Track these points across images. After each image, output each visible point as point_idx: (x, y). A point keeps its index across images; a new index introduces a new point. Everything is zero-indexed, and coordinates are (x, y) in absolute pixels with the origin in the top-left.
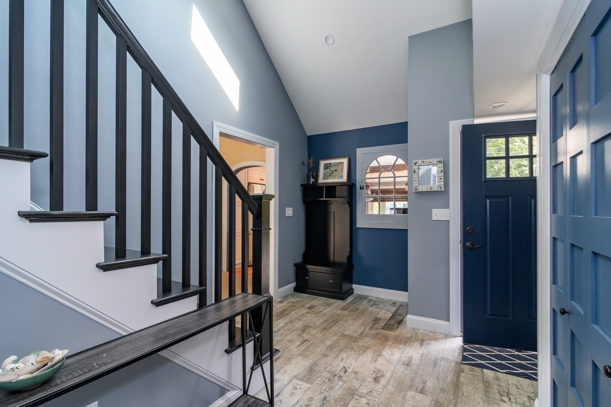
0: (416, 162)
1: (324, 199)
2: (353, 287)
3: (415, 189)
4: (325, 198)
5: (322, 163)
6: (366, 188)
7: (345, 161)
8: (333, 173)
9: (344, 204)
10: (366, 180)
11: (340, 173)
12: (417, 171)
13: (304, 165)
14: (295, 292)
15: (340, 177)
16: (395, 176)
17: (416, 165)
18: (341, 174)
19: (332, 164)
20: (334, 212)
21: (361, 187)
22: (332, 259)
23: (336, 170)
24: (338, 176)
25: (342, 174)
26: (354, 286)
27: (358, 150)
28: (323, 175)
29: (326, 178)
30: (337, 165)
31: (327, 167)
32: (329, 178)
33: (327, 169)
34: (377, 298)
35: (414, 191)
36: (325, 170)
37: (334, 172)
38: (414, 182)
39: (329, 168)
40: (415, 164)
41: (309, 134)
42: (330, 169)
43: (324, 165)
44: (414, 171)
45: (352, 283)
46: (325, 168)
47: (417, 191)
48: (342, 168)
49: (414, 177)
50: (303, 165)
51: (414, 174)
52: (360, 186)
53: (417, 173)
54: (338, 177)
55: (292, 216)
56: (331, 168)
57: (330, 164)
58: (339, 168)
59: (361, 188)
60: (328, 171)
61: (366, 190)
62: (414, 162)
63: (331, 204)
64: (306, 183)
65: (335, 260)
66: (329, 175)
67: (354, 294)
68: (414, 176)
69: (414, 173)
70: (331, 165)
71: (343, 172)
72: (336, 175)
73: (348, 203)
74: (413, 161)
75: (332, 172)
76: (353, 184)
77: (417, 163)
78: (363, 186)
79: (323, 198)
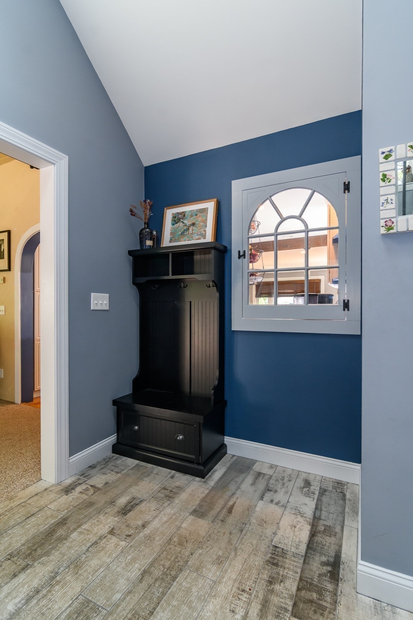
0: (390, 151)
1: (171, 277)
2: (225, 442)
3: (386, 225)
4: (172, 275)
5: (169, 213)
6: (250, 258)
7: (210, 206)
8: (188, 229)
9: (209, 287)
10: (250, 239)
11: (200, 229)
12: (394, 175)
13: (134, 215)
14: (114, 455)
15: (199, 237)
16: (308, 228)
17: (390, 159)
18: (202, 230)
19: (187, 214)
20: (190, 302)
21: (241, 254)
22: (187, 389)
23: (193, 224)
24: (198, 235)
25: (205, 231)
26: (228, 440)
27: (234, 183)
28: (169, 234)
29: (176, 239)
30: (196, 215)
31: (176, 219)
32: (182, 240)
33: (177, 223)
34: (272, 466)
35: (383, 231)
36: (174, 225)
37: (191, 229)
38: (381, 208)
39: (182, 220)
40: (386, 157)
41: (147, 162)
42: (183, 223)
43: (173, 217)
44: (385, 176)
45: (223, 434)
46: (175, 221)
47: (391, 231)
48: (204, 218)
49: (381, 193)
50: (132, 215)
51: (382, 184)
52: (239, 252)
53: (393, 181)
54: (197, 237)
55: (108, 309)
56: (185, 222)
57: (183, 214)
58: (200, 219)
59: (241, 256)
60: (179, 227)
61: (251, 262)
62: (383, 153)
63: (184, 287)
64: (139, 248)
65: (192, 390)
66: (180, 233)
67: (226, 455)
68: (383, 191)
69: (384, 181)
70: (184, 216)
71: (206, 226)
72: (192, 233)
73: (216, 284)
74: (381, 150)
75: (186, 228)
76: (226, 247)
77: (393, 154)
78: (244, 252)
79: (168, 275)
